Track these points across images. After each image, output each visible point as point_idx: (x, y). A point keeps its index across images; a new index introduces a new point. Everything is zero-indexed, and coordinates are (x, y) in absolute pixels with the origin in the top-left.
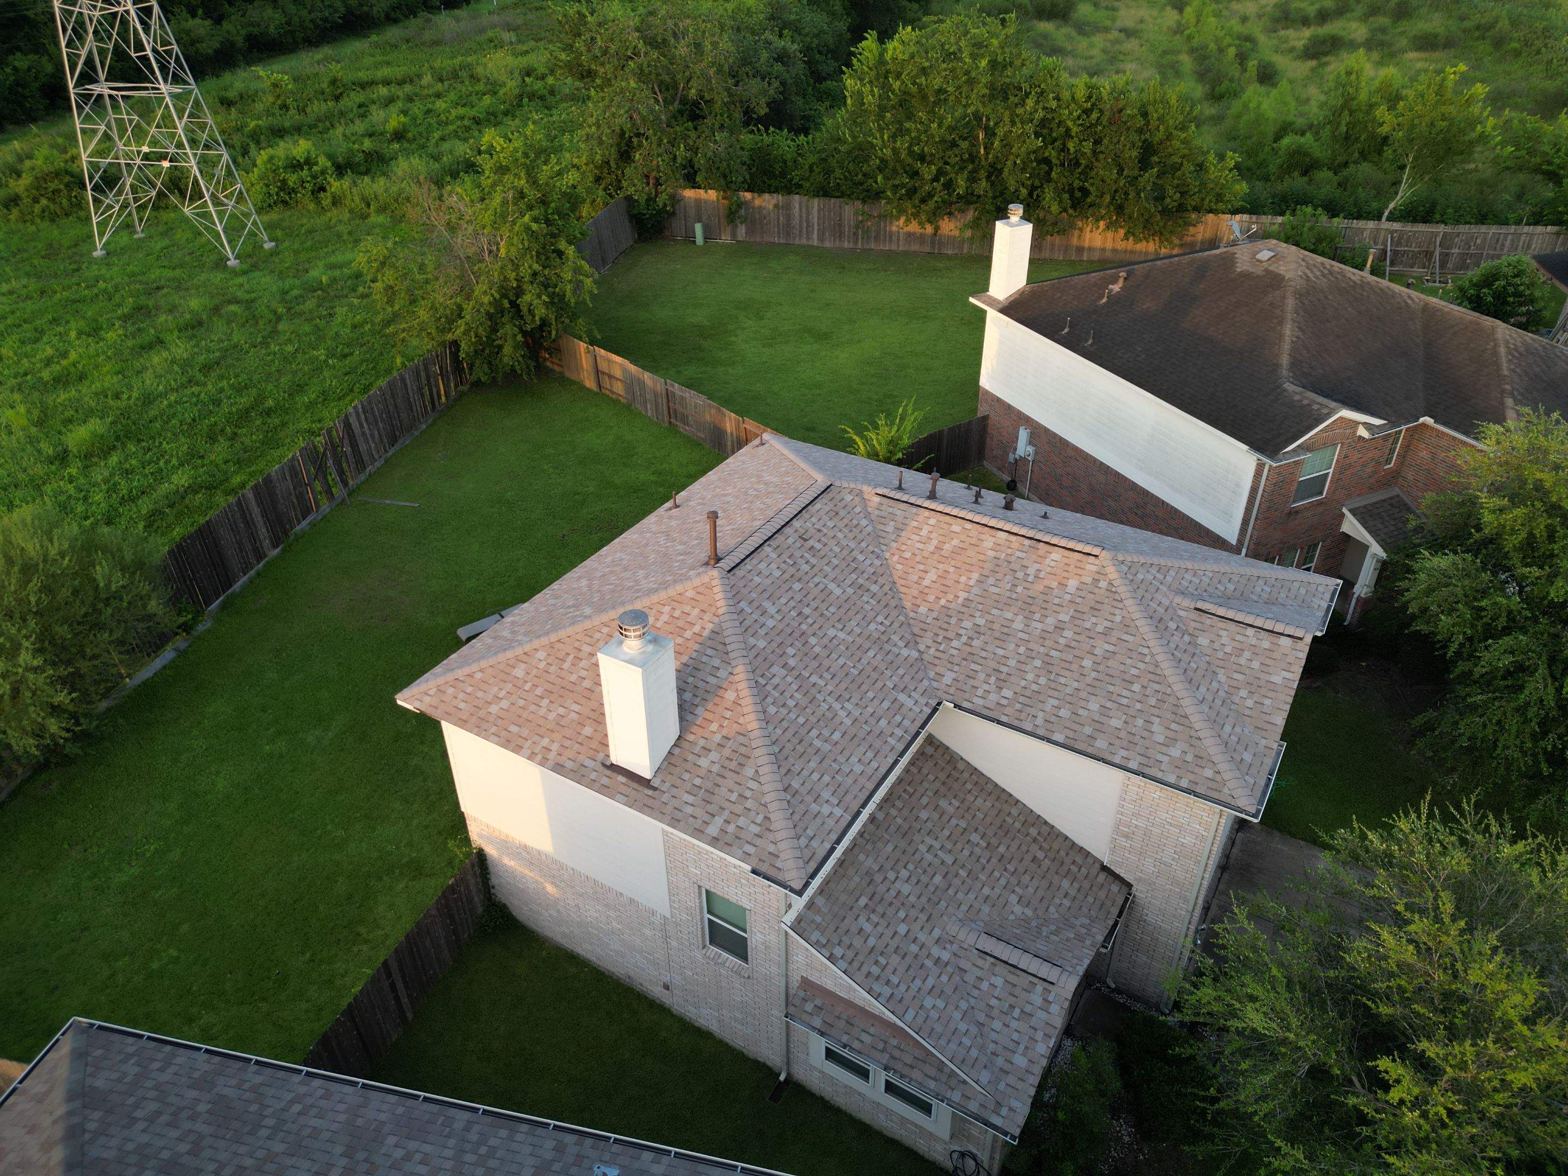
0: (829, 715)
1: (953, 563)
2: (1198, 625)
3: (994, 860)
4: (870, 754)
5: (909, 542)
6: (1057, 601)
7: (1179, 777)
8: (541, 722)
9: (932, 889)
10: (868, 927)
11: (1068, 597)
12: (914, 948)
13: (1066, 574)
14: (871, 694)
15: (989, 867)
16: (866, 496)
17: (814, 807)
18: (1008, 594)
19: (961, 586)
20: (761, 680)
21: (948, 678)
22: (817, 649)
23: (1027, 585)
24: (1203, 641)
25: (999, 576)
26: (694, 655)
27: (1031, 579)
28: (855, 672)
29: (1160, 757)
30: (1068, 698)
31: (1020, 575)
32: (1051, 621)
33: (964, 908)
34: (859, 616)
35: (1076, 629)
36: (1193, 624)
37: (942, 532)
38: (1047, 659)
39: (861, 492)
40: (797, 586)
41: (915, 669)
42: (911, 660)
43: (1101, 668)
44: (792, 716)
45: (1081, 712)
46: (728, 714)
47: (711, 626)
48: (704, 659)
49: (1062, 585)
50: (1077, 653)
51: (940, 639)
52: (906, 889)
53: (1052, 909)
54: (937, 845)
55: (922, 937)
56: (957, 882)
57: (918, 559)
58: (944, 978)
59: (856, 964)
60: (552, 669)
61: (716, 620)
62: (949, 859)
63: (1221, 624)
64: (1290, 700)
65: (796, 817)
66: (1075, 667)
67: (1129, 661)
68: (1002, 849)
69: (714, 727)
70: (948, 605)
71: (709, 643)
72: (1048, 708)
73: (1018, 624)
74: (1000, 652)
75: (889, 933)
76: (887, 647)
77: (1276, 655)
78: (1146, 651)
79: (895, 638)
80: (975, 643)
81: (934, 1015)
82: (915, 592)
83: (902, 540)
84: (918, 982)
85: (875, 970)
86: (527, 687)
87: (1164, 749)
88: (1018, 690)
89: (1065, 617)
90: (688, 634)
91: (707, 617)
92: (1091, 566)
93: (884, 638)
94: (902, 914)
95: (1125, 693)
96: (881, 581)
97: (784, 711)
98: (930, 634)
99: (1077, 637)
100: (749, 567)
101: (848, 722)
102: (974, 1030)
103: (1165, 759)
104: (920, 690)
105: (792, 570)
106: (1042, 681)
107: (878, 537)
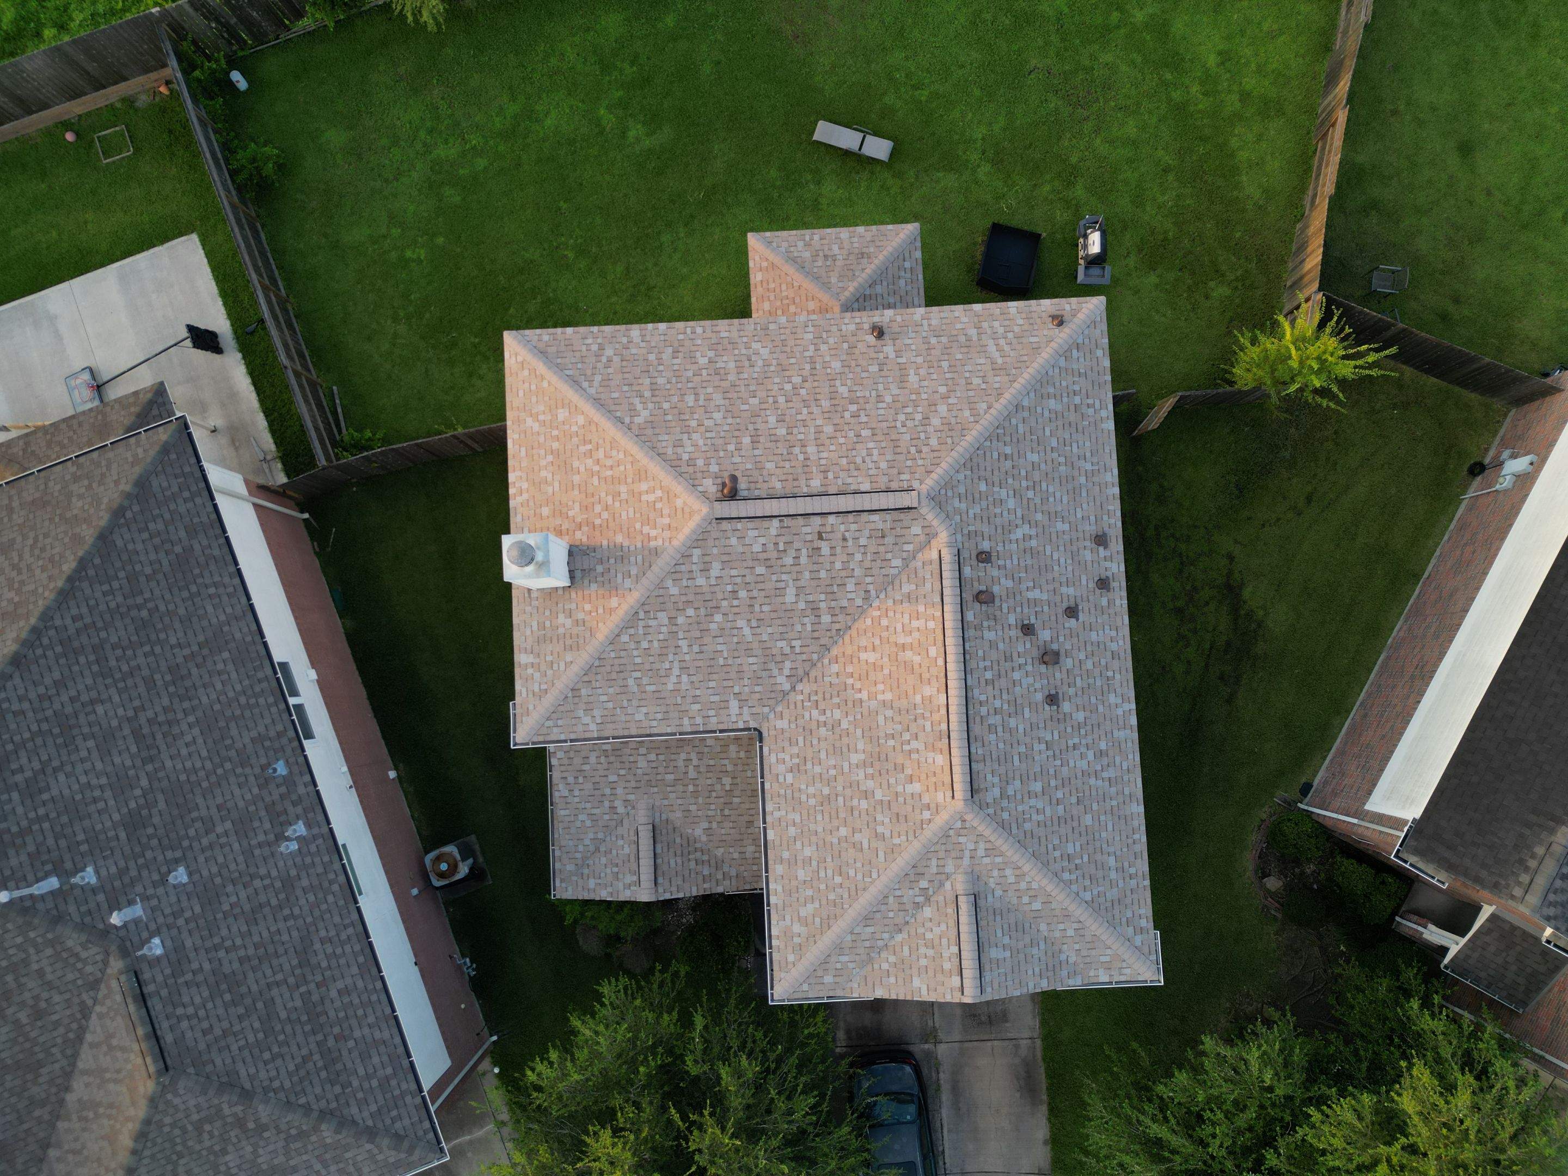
0: (662, 673)
1: (894, 668)
2: (942, 904)
3: (722, 800)
4: (659, 716)
5: (898, 616)
6: (892, 781)
7: (778, 937)
8: (536, 468)
9: (659, 777)
10: (593, 759)
11: (900, 789)
12: (608, 791)
13: (923, 777)
14: (712, 684)
15: (712, 800)
16: (934, 542)
17: (581, 713)
18: (882, 734)
19: (873, 689)
20: (642, 615)
21: (780, 724)
22: (713, 626)
23: (898, 748)
24: (928, 912)
25: (897, 719)
26: (632, 548)
27: (906, 747)
28: (721, 661)
29: (788, 918)
30: (806, 829)
31: (906, 736)
32: (870, 784)
33: (666, 802)
34: (781, 629)
35: (871, 809)
36: (941, 898)
37: (923, 639)
38: (833, 797)
39: (930, 536)
40: (760, 570)
41: (773, 695)
42: (779, 688)
43: (844, 845)
44: (635, 653)
45: (799, 844)
46: (601, 611)
47: (660, 542)
48: (632, 559)
49: (911, 779)
50: (850, 819)
51: (814, 698)
52: (642, 763)
53: (722, 850)
54: (695, 762)
55: (619, 791)
56: (681, 788)
57: (885, 634)
58: (607, 817)
59: (563, 768)
60: (575, 440)
61: (667, 544)
62: (692, 774)
63: (952, 923)
64: (901, 997)
65: (561, 708)
66: (836, 823)
67: (859, 865)
68: (736, 800)
69: (588, 607)
70: (849, 687)
71: (646, 552)
72: (791, 816)
73: (855, 758)
74: (823, 755)
75: (602, 773)
76: (772, 665)
77: (940, 977)
78: (874, 875)
79: (788, 664)
80: (823, 730)
81: (578, 824)
82: (849, 651)
83: (899, 608)
84: (588, 805)
85: (571, 780)
86: (555, 433)
87: (795, 919)
88: (796, 786)
89: (879, 795)
90: (646, 529)
91: (667, 534)
92: (941, 796)
93: (779, 658)
94: (622, 772)
95: (830, 872)
96: (841, 618)
97: (633, 645)
98: (814, 687)
99: (864, 814)
100: (739, 526)
101: (670, 687)
102: (592, 848)
103: (788, 922)
104: (754, 710)
105: (774, 555)
106: (812, 802)
107: (889, 583)
